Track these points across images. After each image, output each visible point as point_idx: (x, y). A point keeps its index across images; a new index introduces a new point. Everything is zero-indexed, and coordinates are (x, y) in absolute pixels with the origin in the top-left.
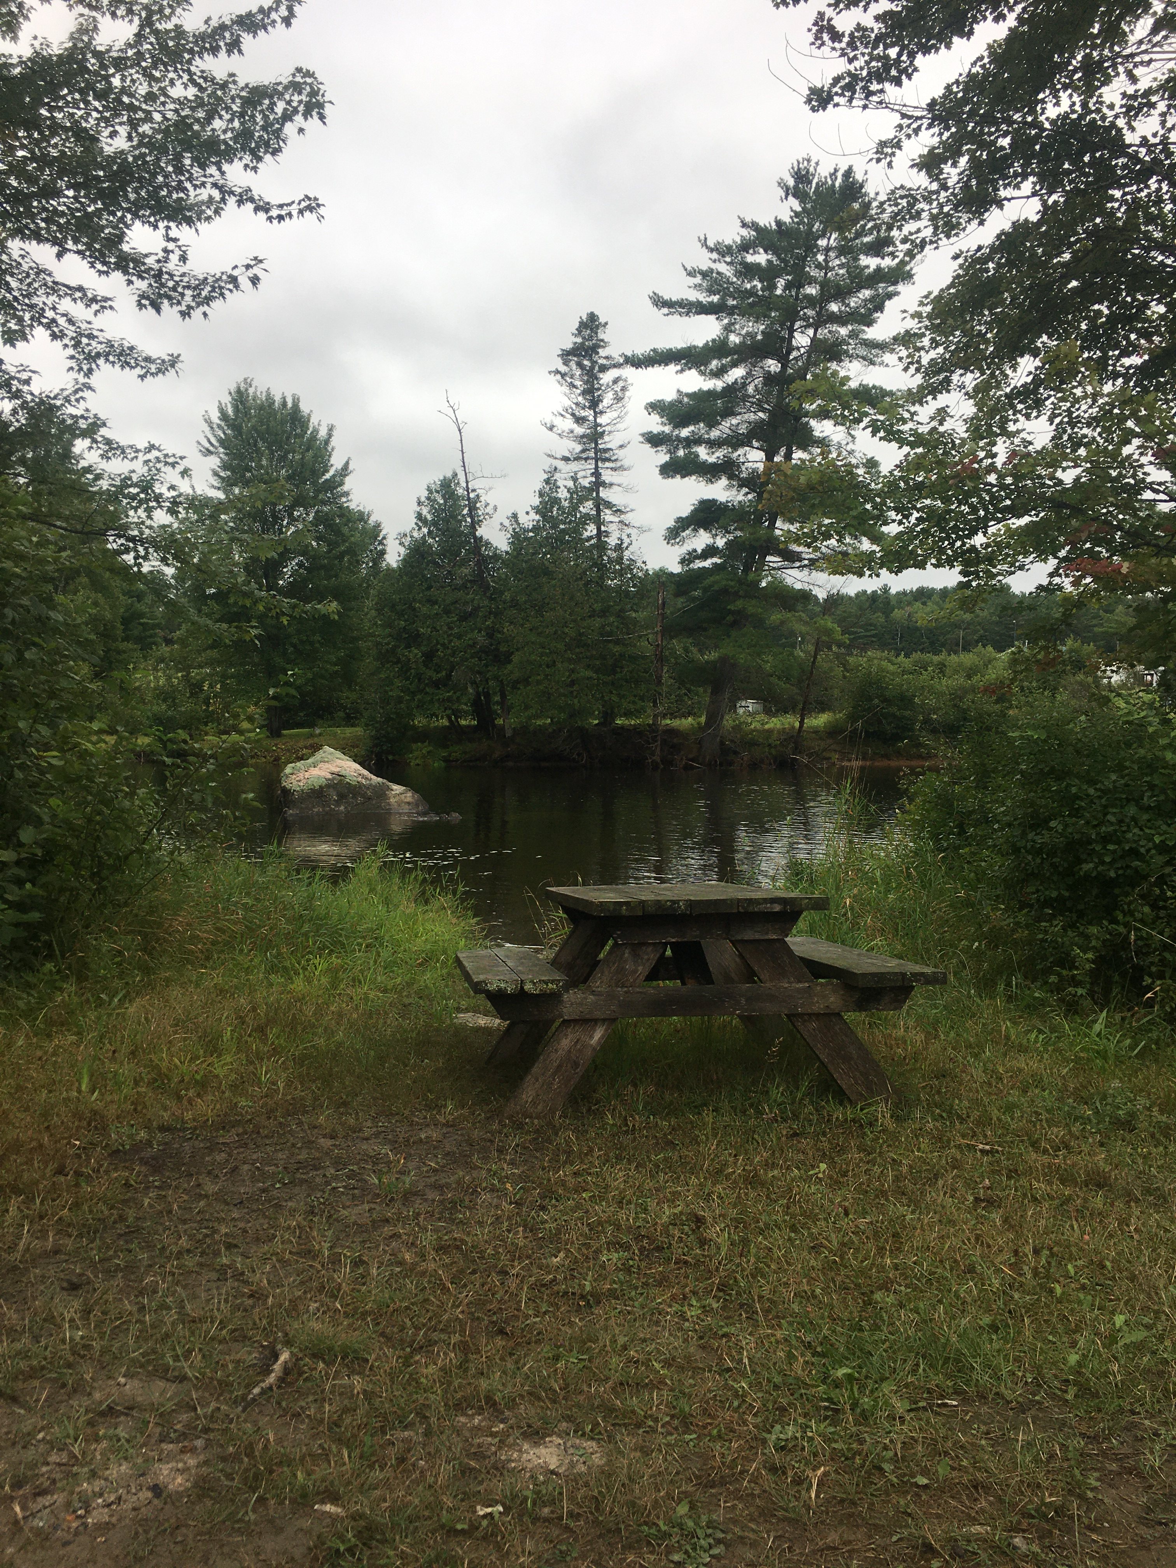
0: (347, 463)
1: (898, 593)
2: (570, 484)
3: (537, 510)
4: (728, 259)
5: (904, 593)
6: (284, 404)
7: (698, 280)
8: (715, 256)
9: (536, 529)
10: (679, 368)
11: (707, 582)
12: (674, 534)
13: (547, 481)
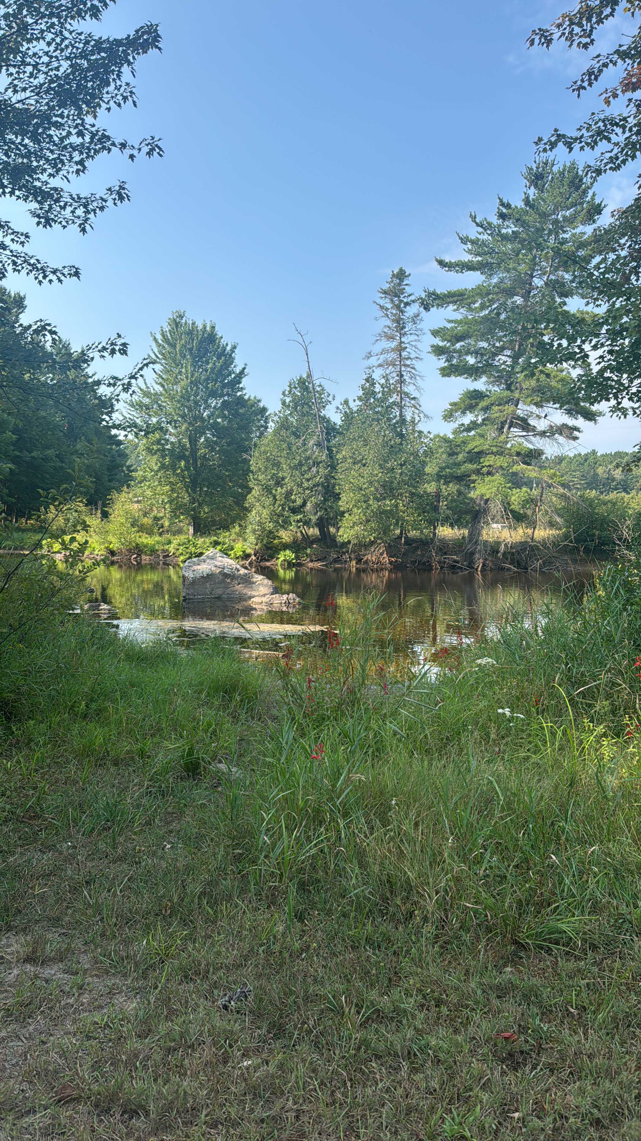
0: (244, 369)
1: (603, 455)
2: (383, 381)
3: (360, 399)
4: (489, 232)
5: (607, 455)
6: (205, 327)
7: (469, 246)
8: (480, 230)
9: (359, 411)
10: (455, 307)
11: (470, 447)
12: (448, 416)
13: (367, 380)
